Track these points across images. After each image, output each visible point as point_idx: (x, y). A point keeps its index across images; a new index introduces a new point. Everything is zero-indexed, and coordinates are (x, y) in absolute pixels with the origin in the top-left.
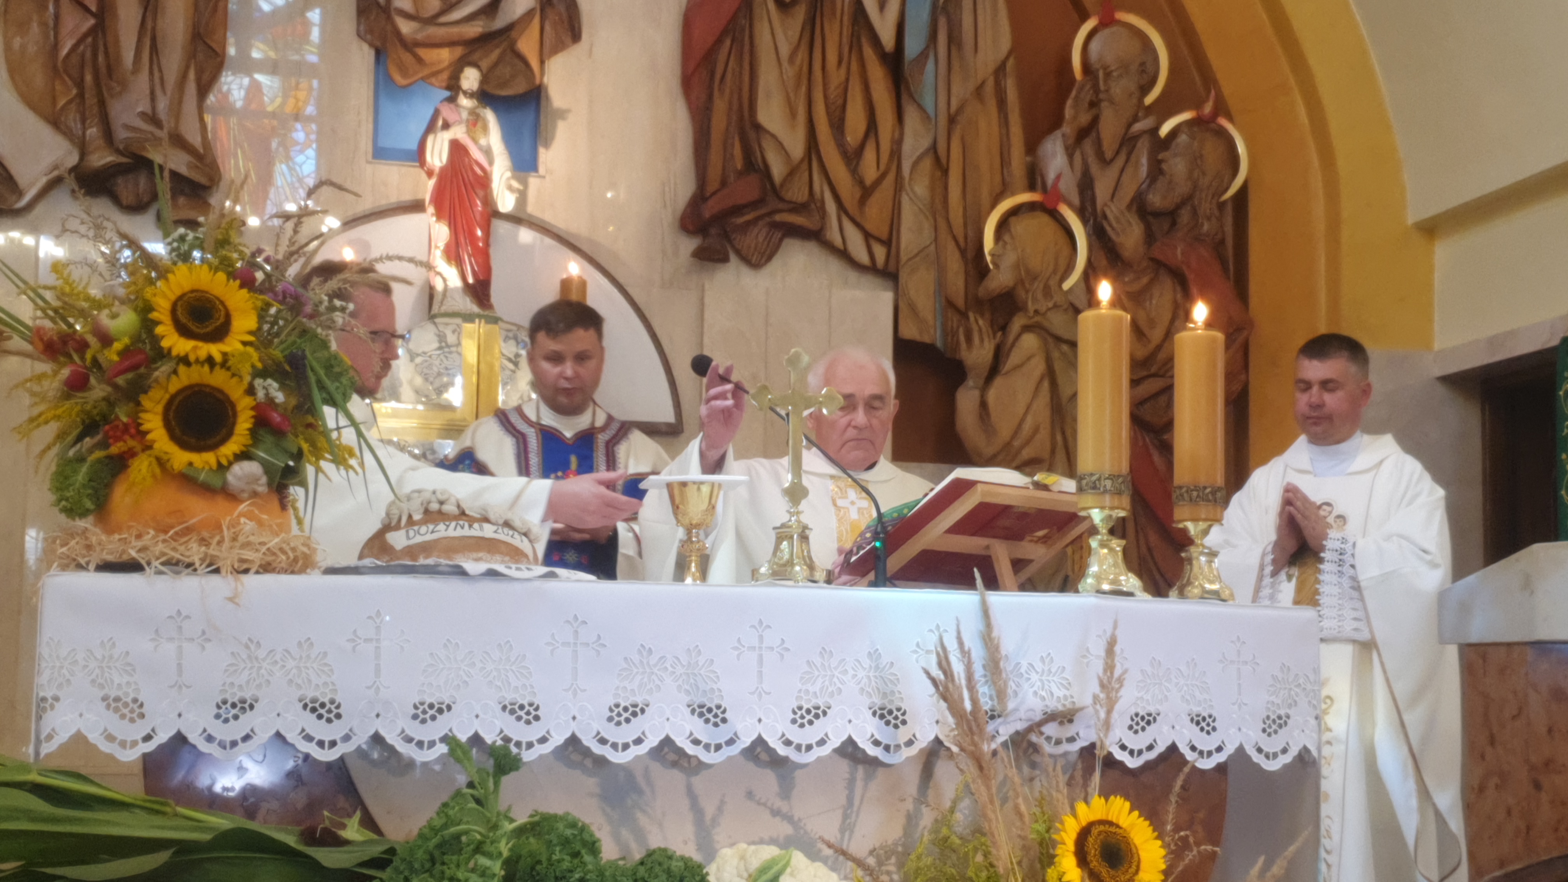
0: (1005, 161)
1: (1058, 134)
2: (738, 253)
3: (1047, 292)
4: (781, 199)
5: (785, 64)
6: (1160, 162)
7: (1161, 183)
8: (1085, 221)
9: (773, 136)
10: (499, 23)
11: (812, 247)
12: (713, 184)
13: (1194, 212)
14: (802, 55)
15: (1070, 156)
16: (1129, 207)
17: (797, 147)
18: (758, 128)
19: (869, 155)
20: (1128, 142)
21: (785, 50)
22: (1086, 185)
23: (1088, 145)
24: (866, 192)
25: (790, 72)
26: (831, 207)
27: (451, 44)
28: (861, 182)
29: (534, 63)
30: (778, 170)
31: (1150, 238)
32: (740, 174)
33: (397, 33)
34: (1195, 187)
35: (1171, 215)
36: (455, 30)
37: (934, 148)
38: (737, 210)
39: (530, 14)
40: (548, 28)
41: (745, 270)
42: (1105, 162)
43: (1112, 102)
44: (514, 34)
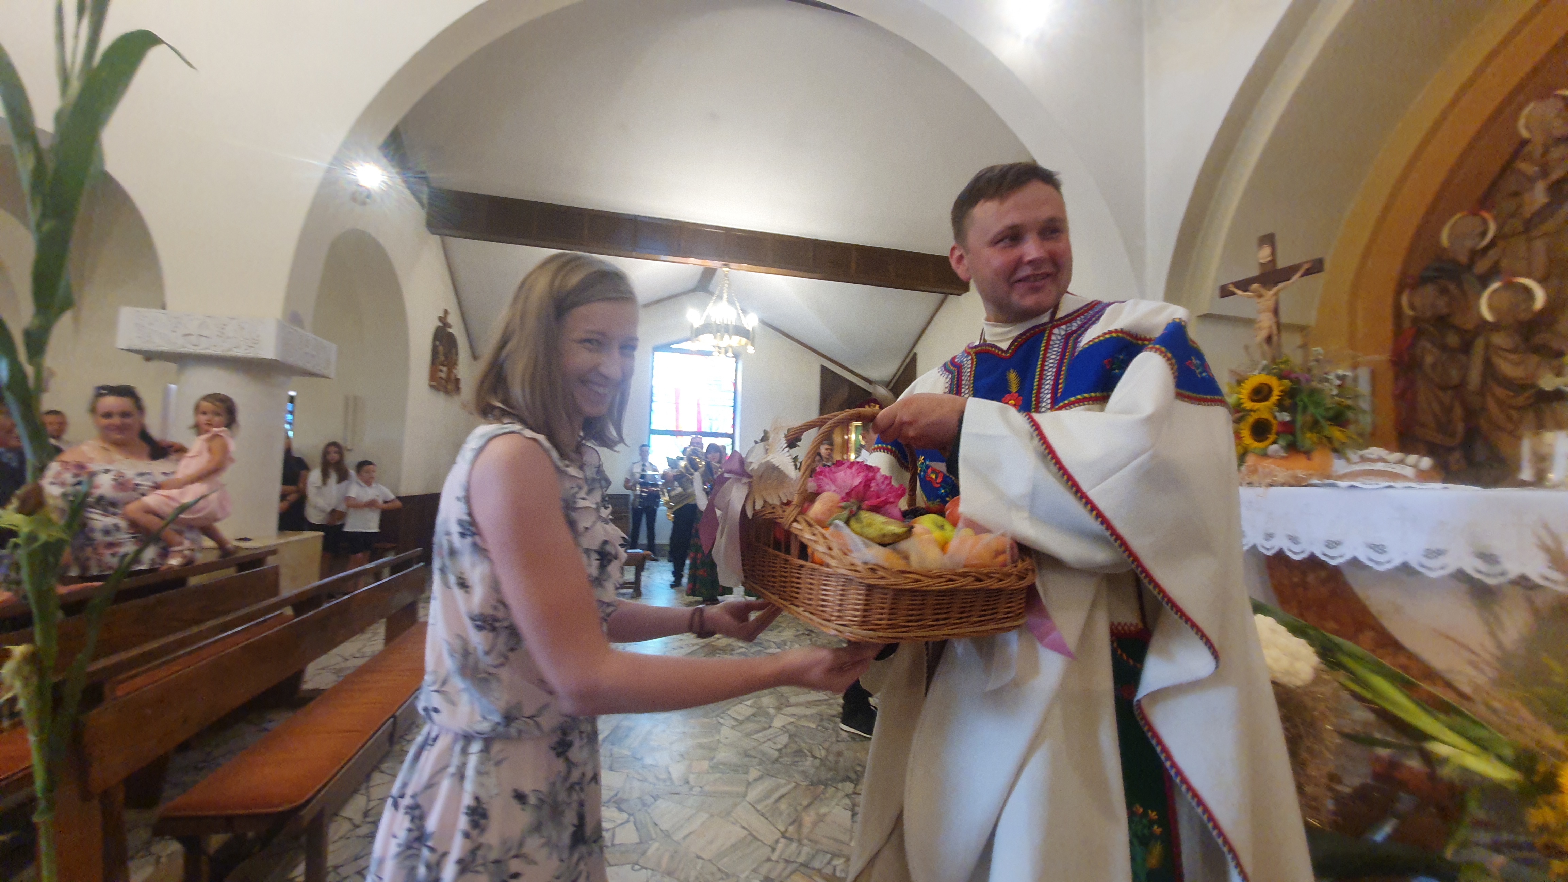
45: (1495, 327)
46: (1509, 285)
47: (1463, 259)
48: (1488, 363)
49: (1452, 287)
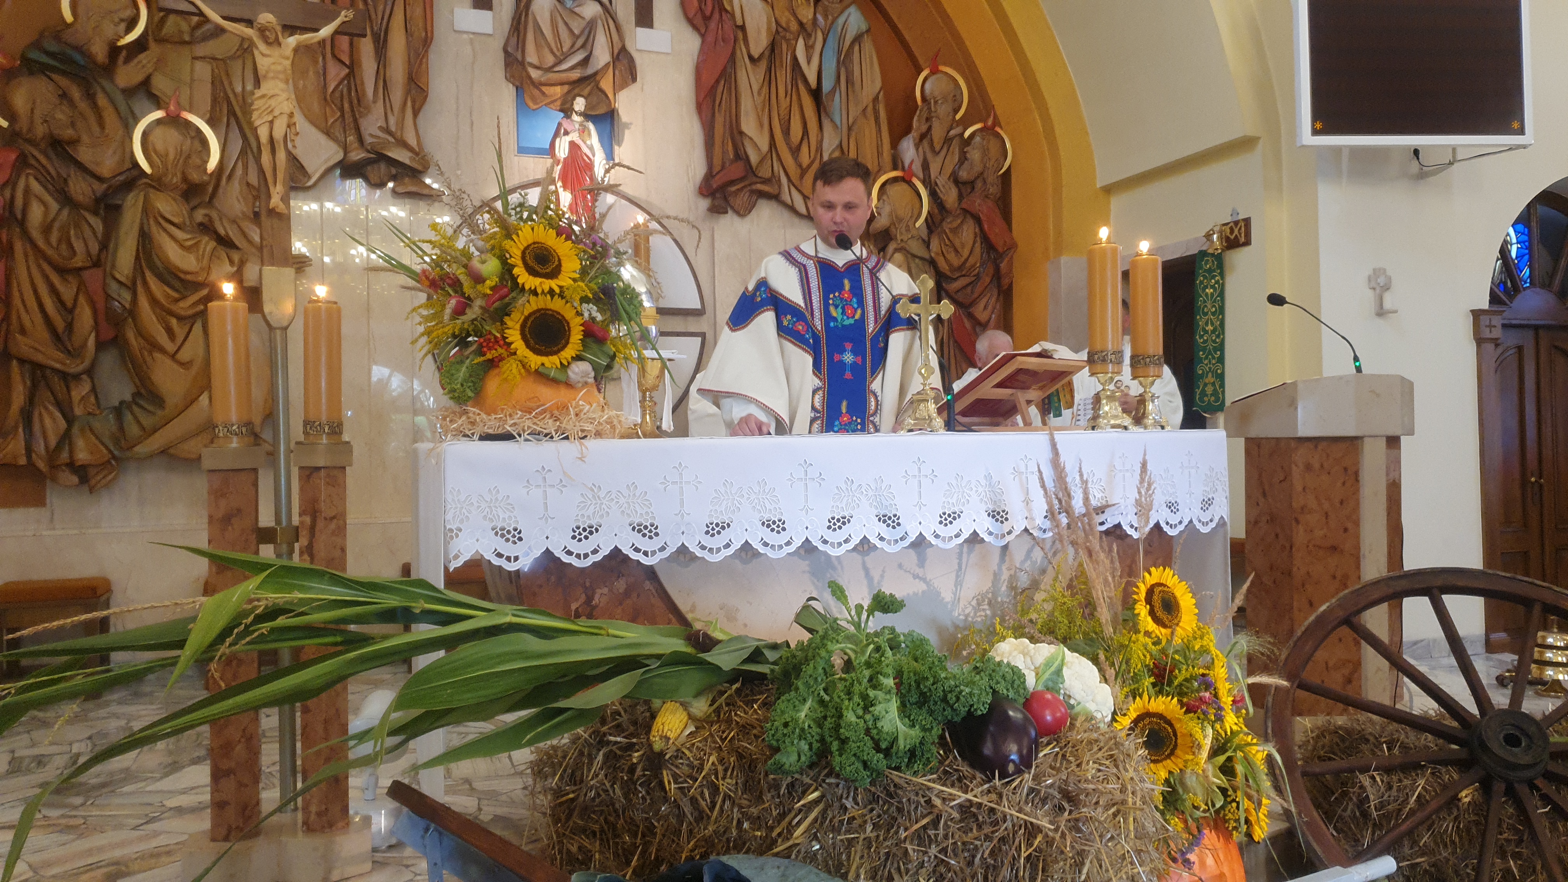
0: (879, 154)
1: (910, 136)
2: (732, 208)
3: (908, 230)
4: (756, 176)
5: (755, 94)
6: (965, 153)
7: (966, 165)
8: (926, 188)
9: (751, 139)
10: (590, 71)
11: (773, 204)
12: (717, 169)
13: (985, 182)
14: (765, 90)
15: (917, 149)
16: (949, 179)
17: (764, 146)
18: (741, 133)
19: (805, 149)
20: (948, 141)
21: (755, 88)
22: (925, 166)
23: (925, 143)
24: (803, 172)
25: (759, 100)
26: (784, 180)
27: (562, 84)
28: (800, 166)
29: (611, 96)
30: (754, 158)
31: (961, 197)
32: (732, 162)
33: (530, 77)
34: (985, 167)
35: (971, 184)
36: (564, 76)
37: (840, 145)
38: (732, 183)
39: (607, 65)
40: (617, 72)
41: (736, 218)
42: (936, 153)
43: (937, 117)
44: (598, 78)
45: (157, 183)
46: (173, 121)
47: (99, 51)
48: (144, 238)
49: (76, 93)
